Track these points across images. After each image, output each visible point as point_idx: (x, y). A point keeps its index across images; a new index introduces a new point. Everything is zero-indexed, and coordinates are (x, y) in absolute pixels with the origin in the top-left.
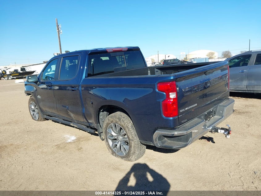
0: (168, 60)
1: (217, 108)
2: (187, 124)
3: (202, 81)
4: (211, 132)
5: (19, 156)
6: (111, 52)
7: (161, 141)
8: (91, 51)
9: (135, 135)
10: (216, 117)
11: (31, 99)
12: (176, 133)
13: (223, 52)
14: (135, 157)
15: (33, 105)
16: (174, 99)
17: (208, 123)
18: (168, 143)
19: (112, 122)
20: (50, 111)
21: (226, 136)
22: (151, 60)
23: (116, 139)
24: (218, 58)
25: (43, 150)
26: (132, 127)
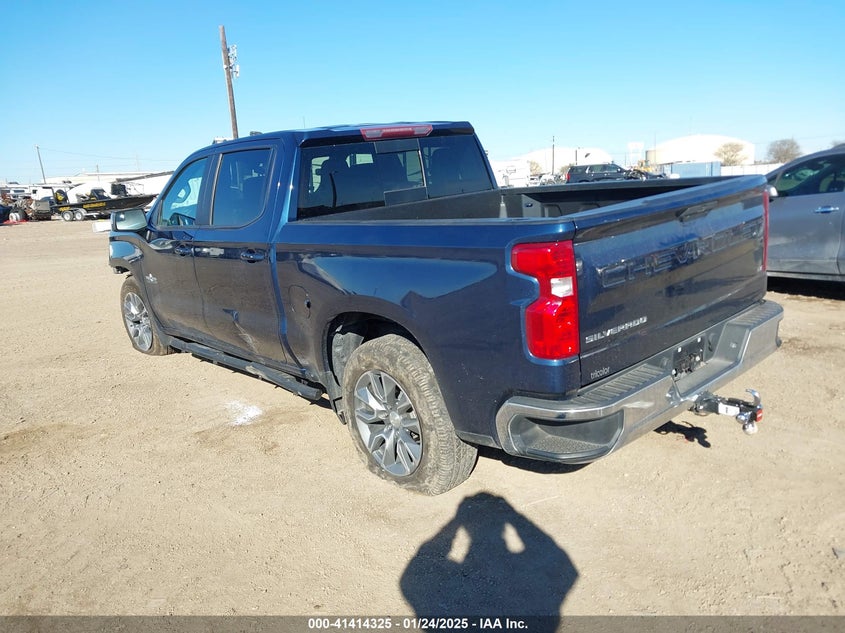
0: (585, 168)
1: (718, 332)
2: (611, 385)
3: (665, 241)
4: (695, 409)
5: (81, 464)
6: (377, 139)
7: (520, 433)
8: (310, 133)
9: (441, 414)
10: (716, 361)
11: (129, 286)
12: (572, 411)
13: (774, 144)
14: (441, 482)
15: (135, 305)
16: (564, 299)
17: (685, 380)
18: (546, 442)
19: (369, 366)
20: (185, 324)
21: (744, 428)
22: (528, 167)
23: (381, 422)
24: (756, 163)
25: (155, 446)
26: (431, 384)
